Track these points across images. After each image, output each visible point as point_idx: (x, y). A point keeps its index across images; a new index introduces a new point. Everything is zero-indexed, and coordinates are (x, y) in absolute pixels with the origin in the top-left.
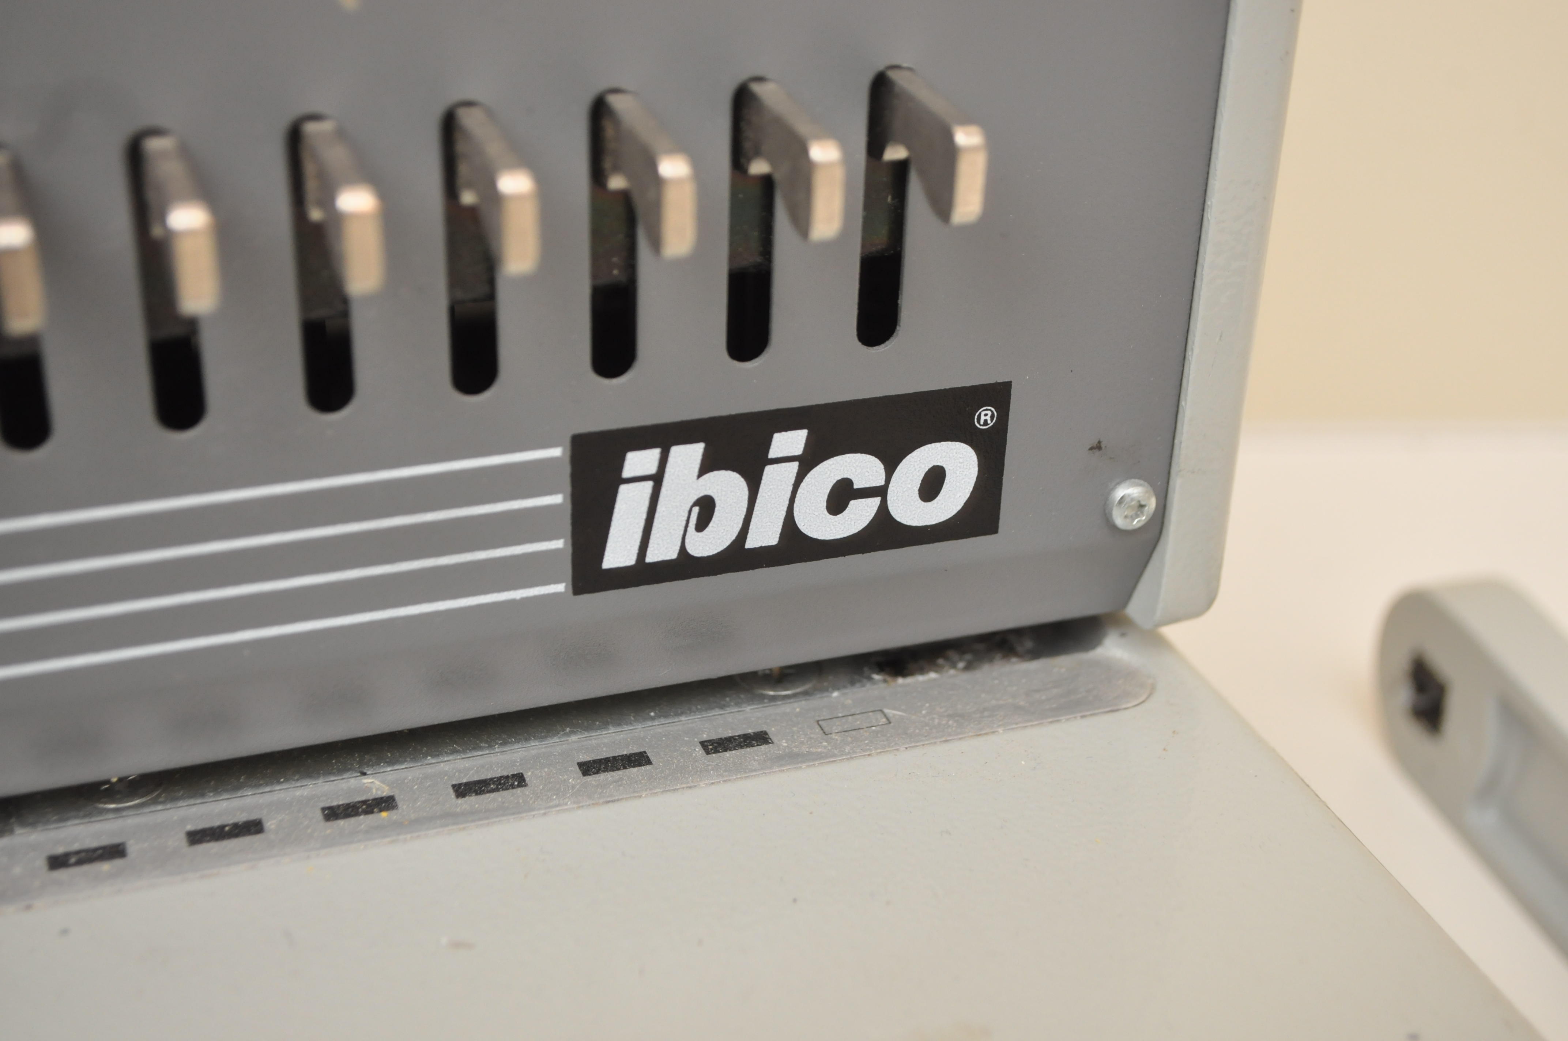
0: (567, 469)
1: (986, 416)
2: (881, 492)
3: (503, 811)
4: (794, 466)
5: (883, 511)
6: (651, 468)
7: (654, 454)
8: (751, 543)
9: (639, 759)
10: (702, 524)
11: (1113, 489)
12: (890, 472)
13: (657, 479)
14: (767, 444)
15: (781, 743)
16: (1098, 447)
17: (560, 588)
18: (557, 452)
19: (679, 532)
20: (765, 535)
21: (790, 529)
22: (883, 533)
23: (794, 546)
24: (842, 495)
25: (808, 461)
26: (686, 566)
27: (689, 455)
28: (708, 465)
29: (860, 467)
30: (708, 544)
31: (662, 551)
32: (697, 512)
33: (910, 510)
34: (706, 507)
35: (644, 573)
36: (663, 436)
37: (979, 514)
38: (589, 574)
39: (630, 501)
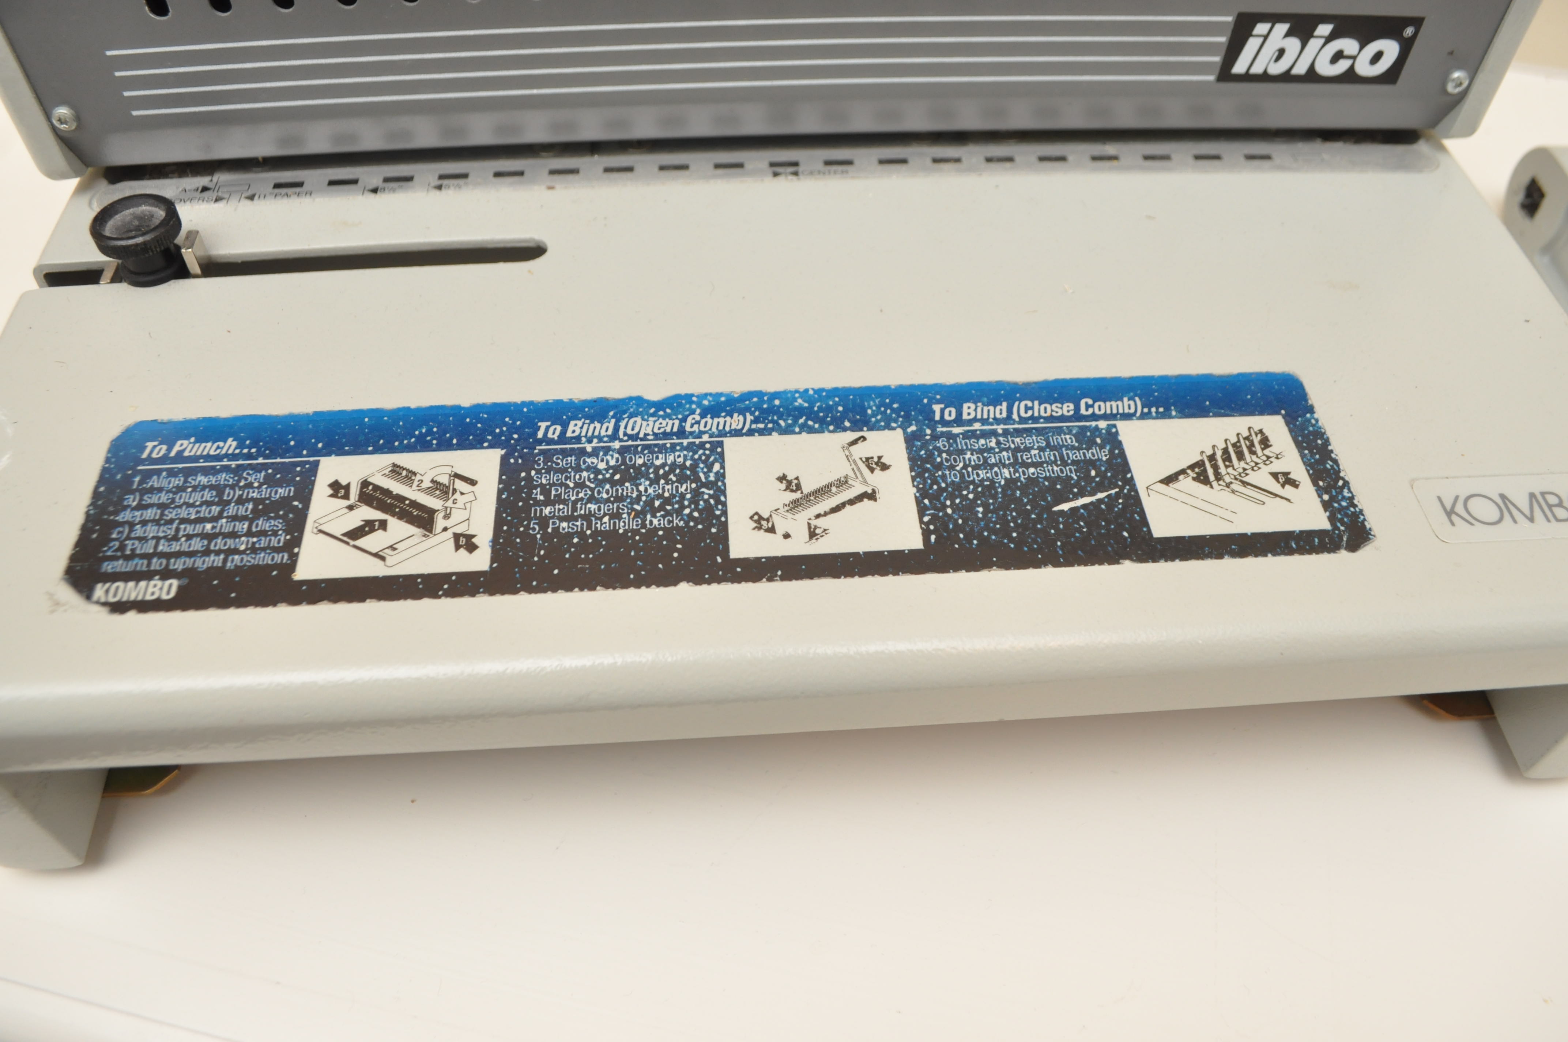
0: (1232, 27)
1: (1409, 31)
2: (1354, 58)
4: (1322, 41)
5: (1352, 68)
6: (1265, 32)
7: (1268, 26)
8: (1294, 72)
9: (1216, 158)
10: (1278, 59)
11: (1452, 73)
12: (1361, 48)
13: (1266, 37)
14: (1314, 28)
15: (1277, 161)
16: (1451, 53)
17: (1211, 78)
18: (1230, 19)
19: (1267, 62)
20: (1301, 69)
21: (1312, 68)
22: (1350, 77)
23: (1312, 76)
24: (1338, 56)
25: (1329, 39)
26: (1265, 77)
27: (1282, 28)
28: (1288, 34)
29: (1349, 45)
30: (1276, 69)
31: (1257, 69)
32: (1277, 54)
33: (1364, 68)
34: (1281, 52)
35: (1247, 77)
36: (1274, 18)
37: (1391, 76)
38: (1225, 74)
39: (1252, 44)
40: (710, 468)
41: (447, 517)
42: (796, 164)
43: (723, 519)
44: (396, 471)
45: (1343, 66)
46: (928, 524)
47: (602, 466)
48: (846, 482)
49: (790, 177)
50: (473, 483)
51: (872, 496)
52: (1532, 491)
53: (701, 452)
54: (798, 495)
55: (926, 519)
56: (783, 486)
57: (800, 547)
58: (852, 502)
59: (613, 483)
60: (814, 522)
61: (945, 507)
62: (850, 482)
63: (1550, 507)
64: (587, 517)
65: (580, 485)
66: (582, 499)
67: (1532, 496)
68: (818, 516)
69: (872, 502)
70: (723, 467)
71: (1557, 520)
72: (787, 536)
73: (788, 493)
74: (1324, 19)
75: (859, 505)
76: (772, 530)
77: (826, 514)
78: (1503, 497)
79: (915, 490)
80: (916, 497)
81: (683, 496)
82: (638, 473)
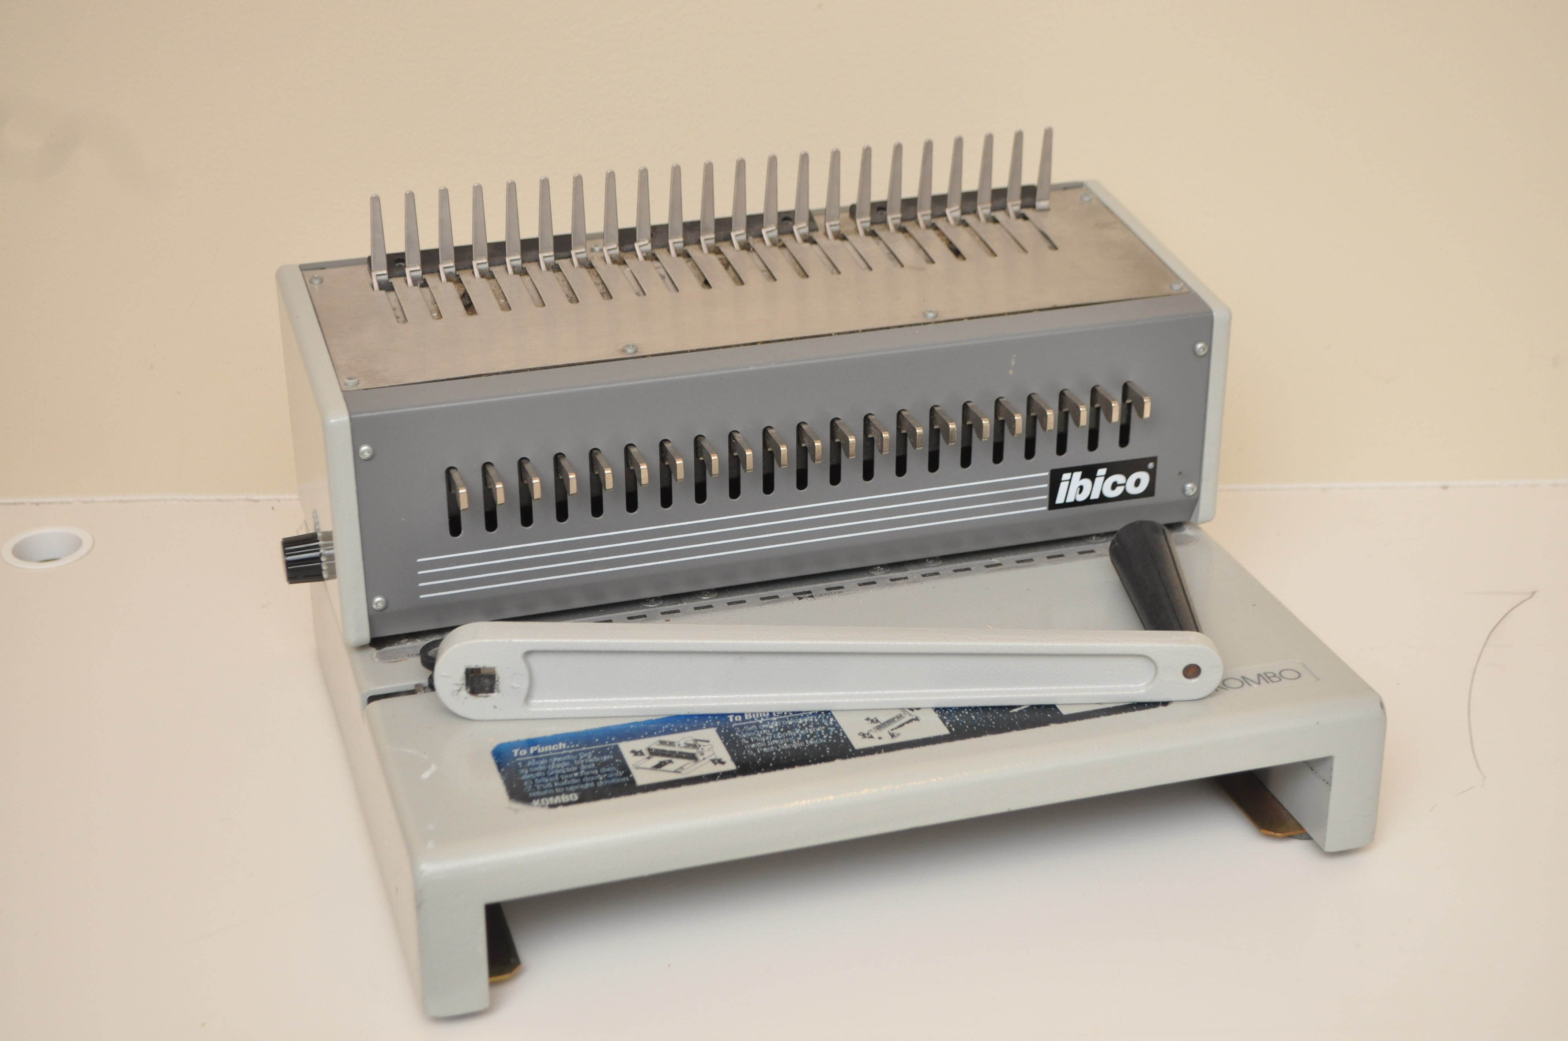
0: (1049, 478)
1: (1151, 465)
2: (1124, 484)
3: (1030, 566)
4: (1103, 478)
5: (1125, 491)
6: (1069, 478)
7: (1069, 474)
8: (1092, 498)
9: (1062, 556)
10: (1081, 492)
11: (1185, 484)
12: (1127, 479)
13: (1070, 480)
14: (1096, 472)
15: (1099, 552)
16: (1180, 473)
17: (1045, 508)
18: (1047, 474)
19: (1075, 495)
20: (1095, 496)
21: (1101, 494)
22: (1125, 496)
23: (1102, 499)
24: (1114, 486)
25: (1107, 476)
26: (1076, 504)
27: (1077, 475)
28: (1082, 477)
29: (1119, 478)
30: (1081, 498)
31: (1070, 499)
32: (1079, 489)
33: (1132, 490)
34: (1081, 488)
35: (1065, 505)
36: (1072, 470)
37: (1150, 491)
38: (1052, 505)
39: (1063, 486)
40: (829, 720)
41: (702, 754)
42: (809, 592)
43: (845, 737)
44: (662, 743)
45: (1119, 491)
46: (949, 725)
47: (771, 727)
48: (901, 716)
49: (810, 599)
50: (708, 741)
51: (917, 719)
52: (1259, 673)
53: (820, 715)
54: (879, 724)
55: (947, 723)
56: (870, 722)
57: (887, 740)
58: (908, 722)
59: (782, 732)
60: (891, 732)
61: (955, 718)
62: (903, 716)
63: (1269, 678)
64: (775, 745)
65: (765, 735)
66: (769, 740)
67: (1259, 675)
68: (892, 730)
69: (917, 722)
70: (834, 718)
71: (1272, 682)
72: (880, 738)
73: (873, 724)
74: (1101, 466)
75: (911, 724)
76: (872, 737)
77: (896, 728)
78: (1243, 677)
79: (937, 714)
80: (939, 717)
81: (820, 732)
82: (792, 728)
